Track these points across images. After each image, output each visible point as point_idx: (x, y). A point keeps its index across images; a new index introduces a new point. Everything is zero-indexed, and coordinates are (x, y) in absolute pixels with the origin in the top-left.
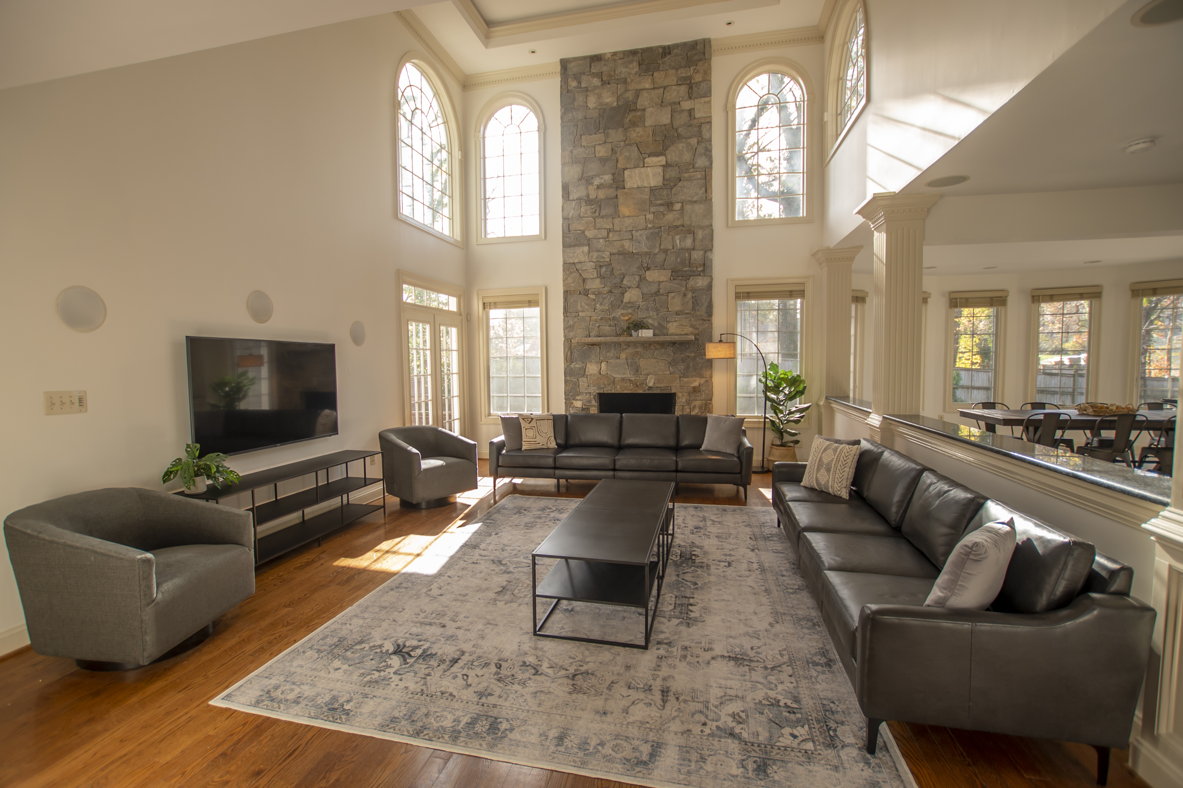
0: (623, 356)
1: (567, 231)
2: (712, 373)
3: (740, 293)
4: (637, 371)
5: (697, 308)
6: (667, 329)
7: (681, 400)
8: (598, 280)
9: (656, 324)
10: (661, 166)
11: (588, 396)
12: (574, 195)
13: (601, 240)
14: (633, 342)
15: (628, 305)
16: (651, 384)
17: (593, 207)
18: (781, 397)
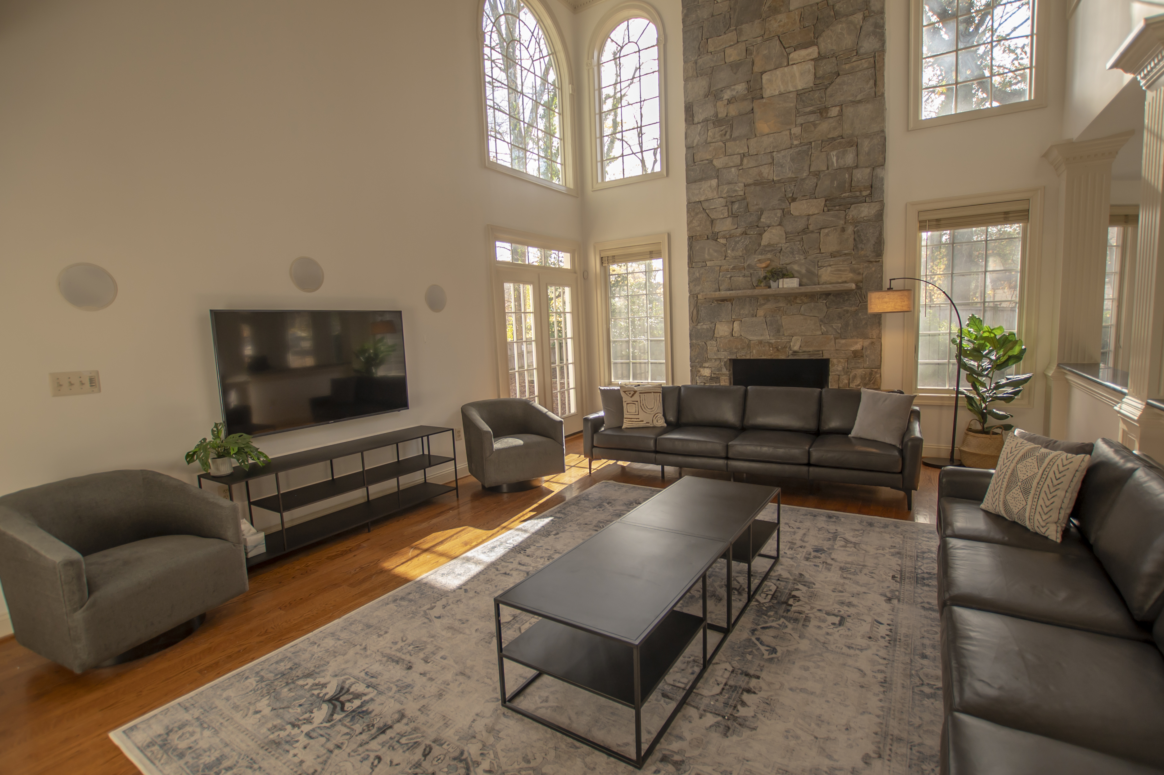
0: (761, 313)
1: (691, 162)
2: (880, 333)
3: (925, 221)
4: (778, 331)
5: (860, 246)
6: (818, 276)
7: (836, 368)
8: (730, 220)
9: (804, 271)
10: (812, 60)
11: (717, 363)
12: (699, 117)
13: (733, 169)
14: (774, 295)
15: (767, 249)
16: (796, 348)
17: (722, 128)
18: (985, 364)
